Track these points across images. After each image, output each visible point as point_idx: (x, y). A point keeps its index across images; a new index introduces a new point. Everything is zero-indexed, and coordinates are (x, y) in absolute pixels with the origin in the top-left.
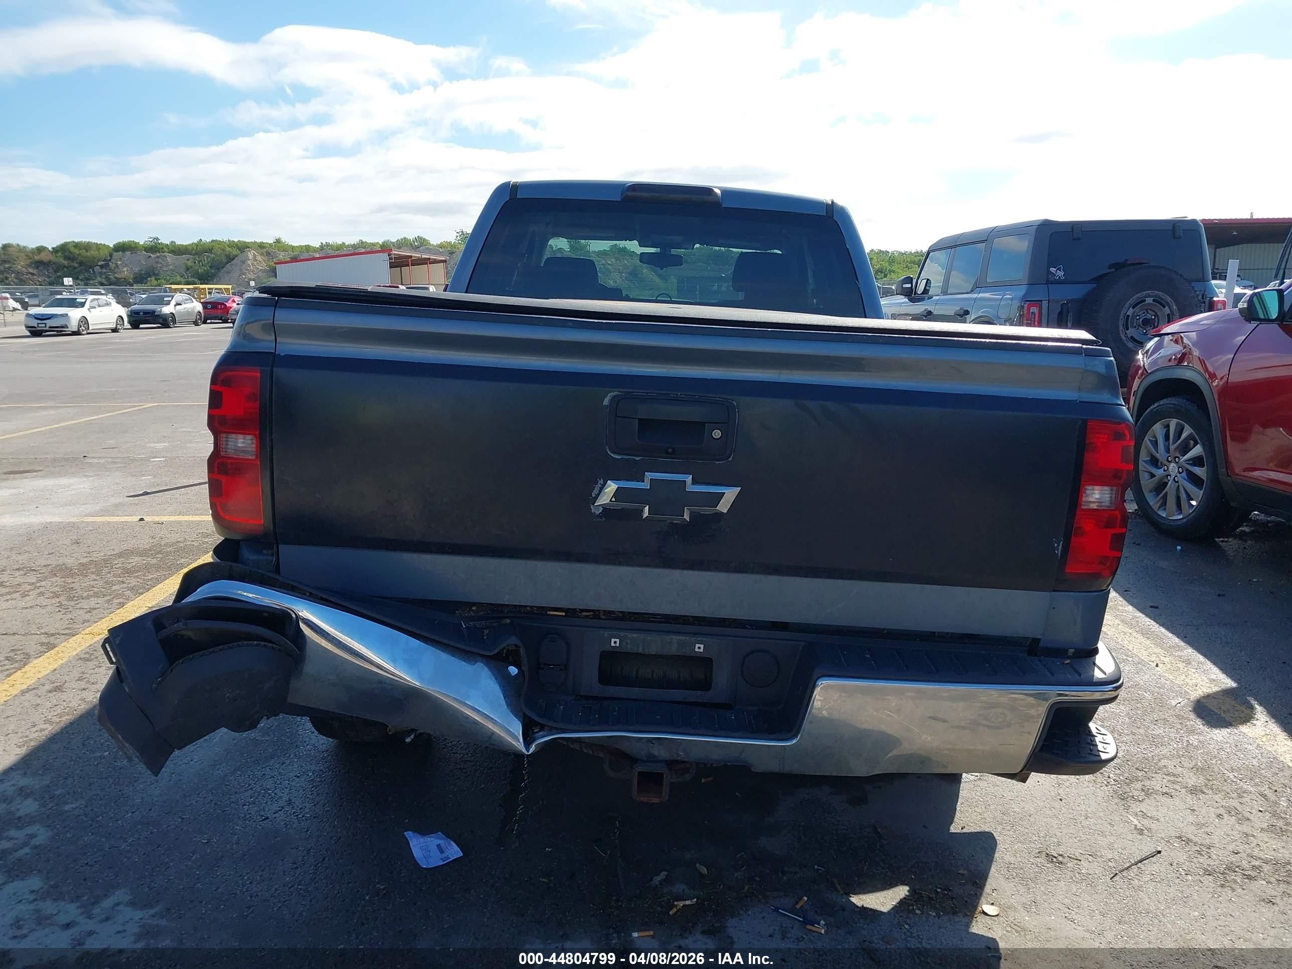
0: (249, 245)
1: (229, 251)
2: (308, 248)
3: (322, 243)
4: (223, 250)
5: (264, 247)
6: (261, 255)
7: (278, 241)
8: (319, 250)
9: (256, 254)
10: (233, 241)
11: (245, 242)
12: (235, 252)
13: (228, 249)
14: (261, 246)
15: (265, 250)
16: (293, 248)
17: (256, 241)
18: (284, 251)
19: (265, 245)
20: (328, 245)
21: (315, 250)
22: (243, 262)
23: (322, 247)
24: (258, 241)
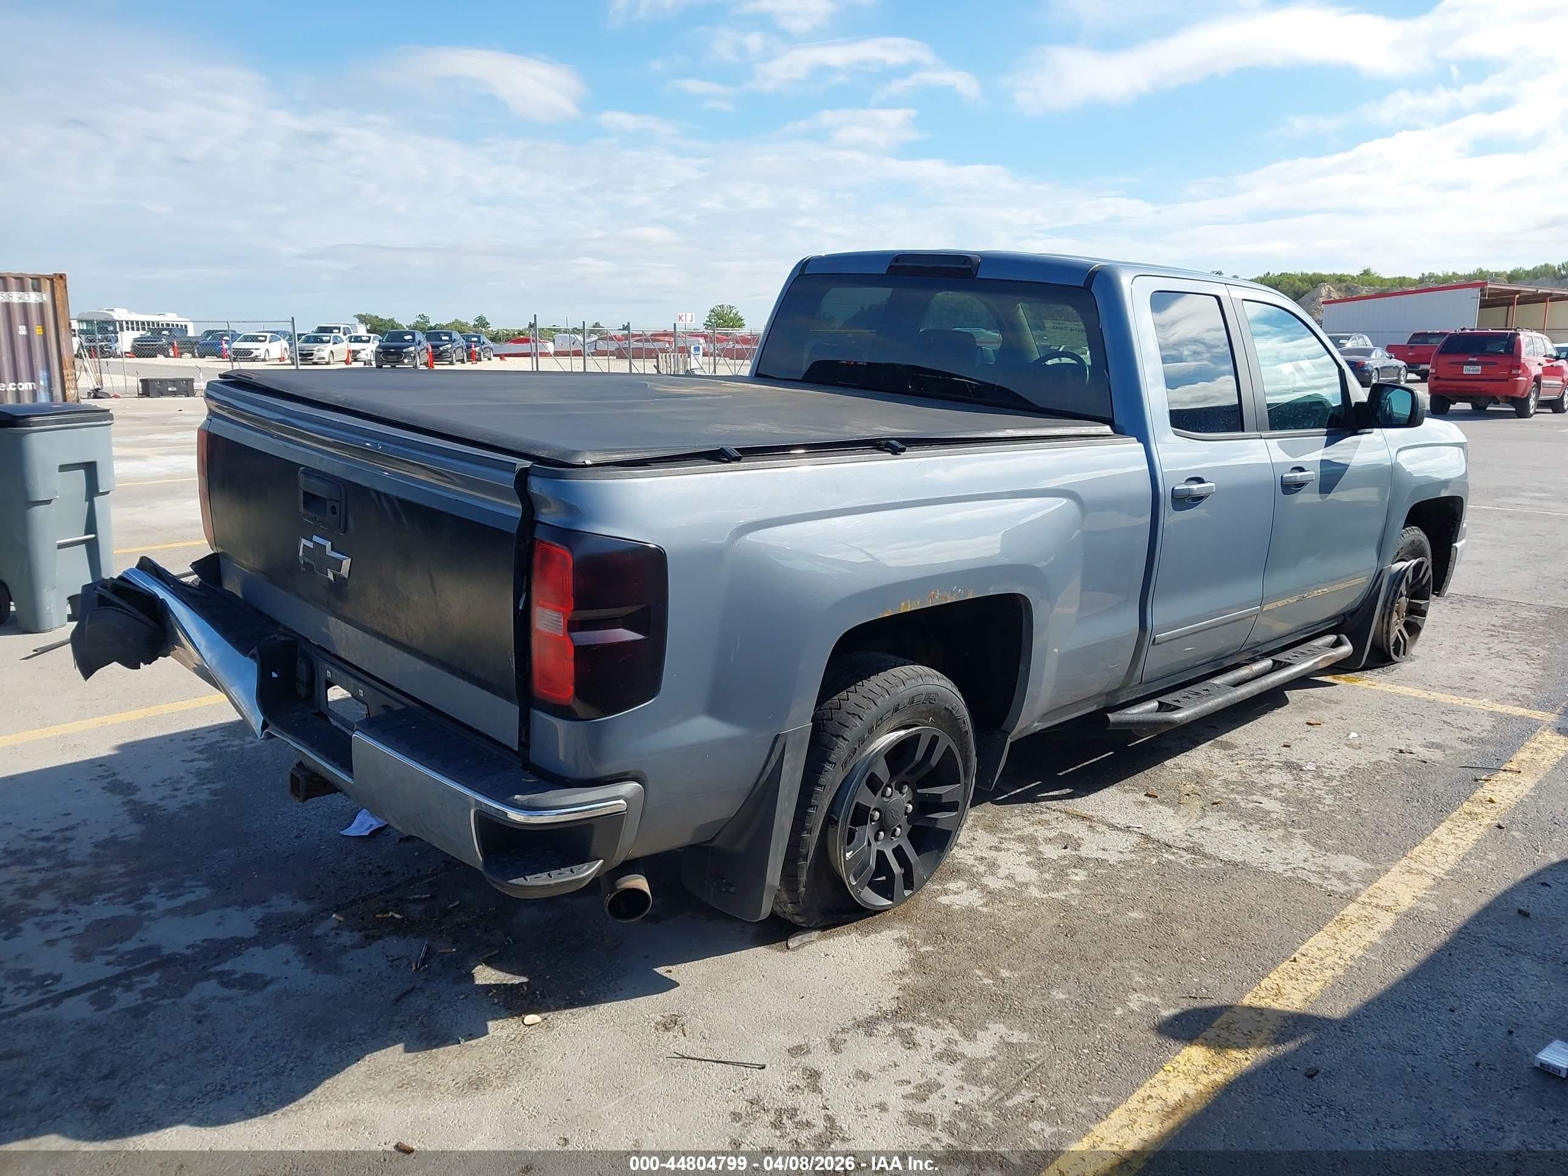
0: (1326, 279)
1: (1299, 287)
2: (1402, 281)
3: (1423, 274)
4: (1292, 285)
5: (1345, 281)
6: (1338, 290)
7: (1366, 273)
8: (1418, 283)
9: (1332, 289)
10: (1307, 274)
11: (1321, 275)
12: (1306, 287)
13: (1298, 283)
14: (1341, 279)
15: (1344, 285)
16: (1383, 281)
17: (1336, 273)
18: (1370, 285)
19: (1346, 279)
20: (1431, 276)
21: (1412, 282)
22: (1314, 300)
23: (1422, 280)
24: (1339, 272)
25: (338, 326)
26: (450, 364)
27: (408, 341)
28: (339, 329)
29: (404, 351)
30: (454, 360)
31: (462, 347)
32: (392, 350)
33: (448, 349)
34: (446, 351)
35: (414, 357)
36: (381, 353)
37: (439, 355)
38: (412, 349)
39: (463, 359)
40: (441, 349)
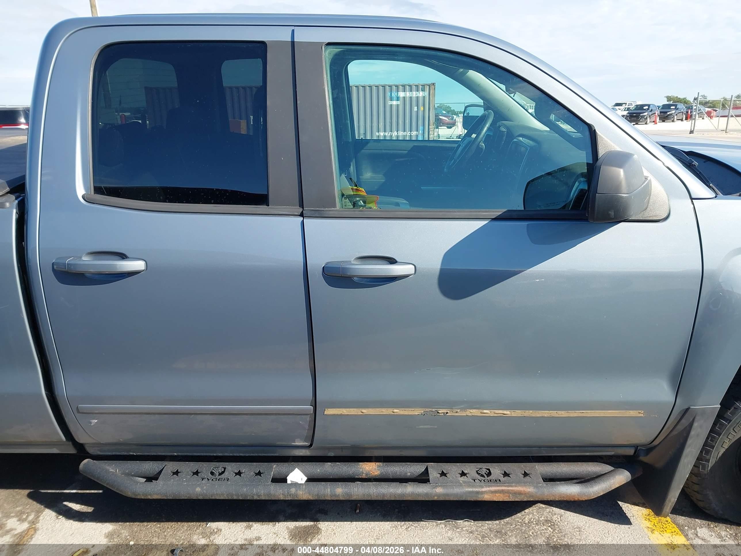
25: (626, 102)
26: (672, 122)
27: (645, 109)
28: (626, 104)
29: (641, 115)
30: (675, 120)
31: (683, 112)
32: (635, 115)
33: (672, 114)
34: (671, 114)
35: (647, 118)
36: (628, 116)
37: (667, 116)
38: (646, 114)
39: (682, 119)
40: (668, 113)
